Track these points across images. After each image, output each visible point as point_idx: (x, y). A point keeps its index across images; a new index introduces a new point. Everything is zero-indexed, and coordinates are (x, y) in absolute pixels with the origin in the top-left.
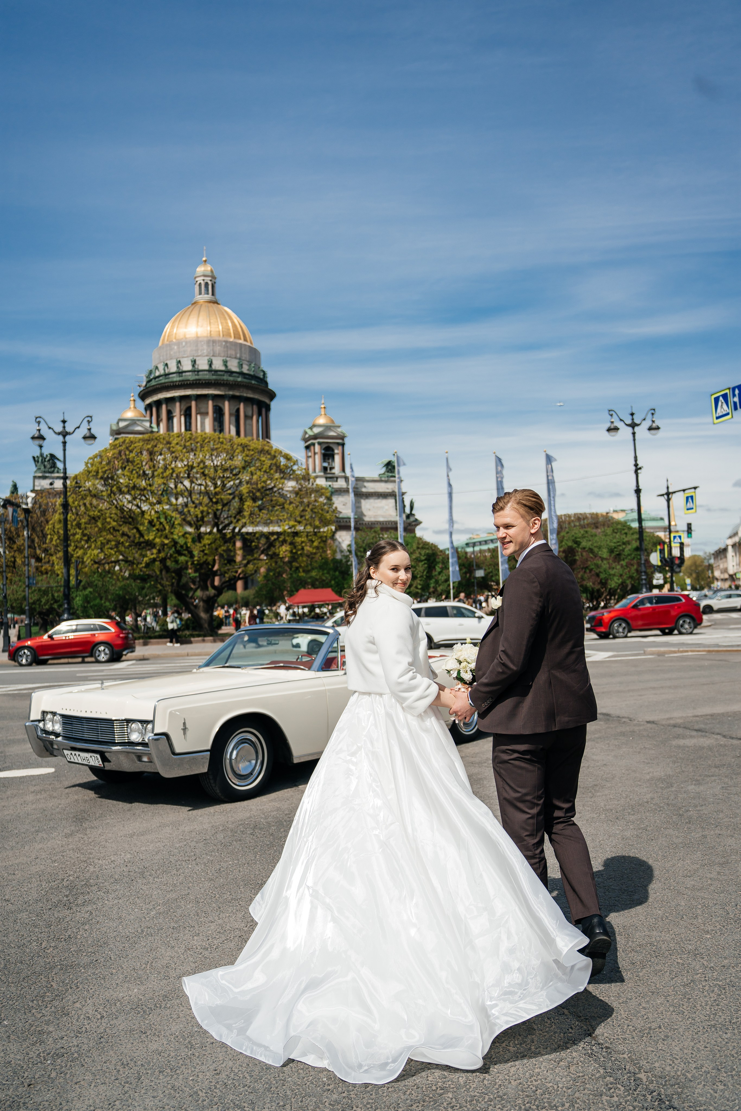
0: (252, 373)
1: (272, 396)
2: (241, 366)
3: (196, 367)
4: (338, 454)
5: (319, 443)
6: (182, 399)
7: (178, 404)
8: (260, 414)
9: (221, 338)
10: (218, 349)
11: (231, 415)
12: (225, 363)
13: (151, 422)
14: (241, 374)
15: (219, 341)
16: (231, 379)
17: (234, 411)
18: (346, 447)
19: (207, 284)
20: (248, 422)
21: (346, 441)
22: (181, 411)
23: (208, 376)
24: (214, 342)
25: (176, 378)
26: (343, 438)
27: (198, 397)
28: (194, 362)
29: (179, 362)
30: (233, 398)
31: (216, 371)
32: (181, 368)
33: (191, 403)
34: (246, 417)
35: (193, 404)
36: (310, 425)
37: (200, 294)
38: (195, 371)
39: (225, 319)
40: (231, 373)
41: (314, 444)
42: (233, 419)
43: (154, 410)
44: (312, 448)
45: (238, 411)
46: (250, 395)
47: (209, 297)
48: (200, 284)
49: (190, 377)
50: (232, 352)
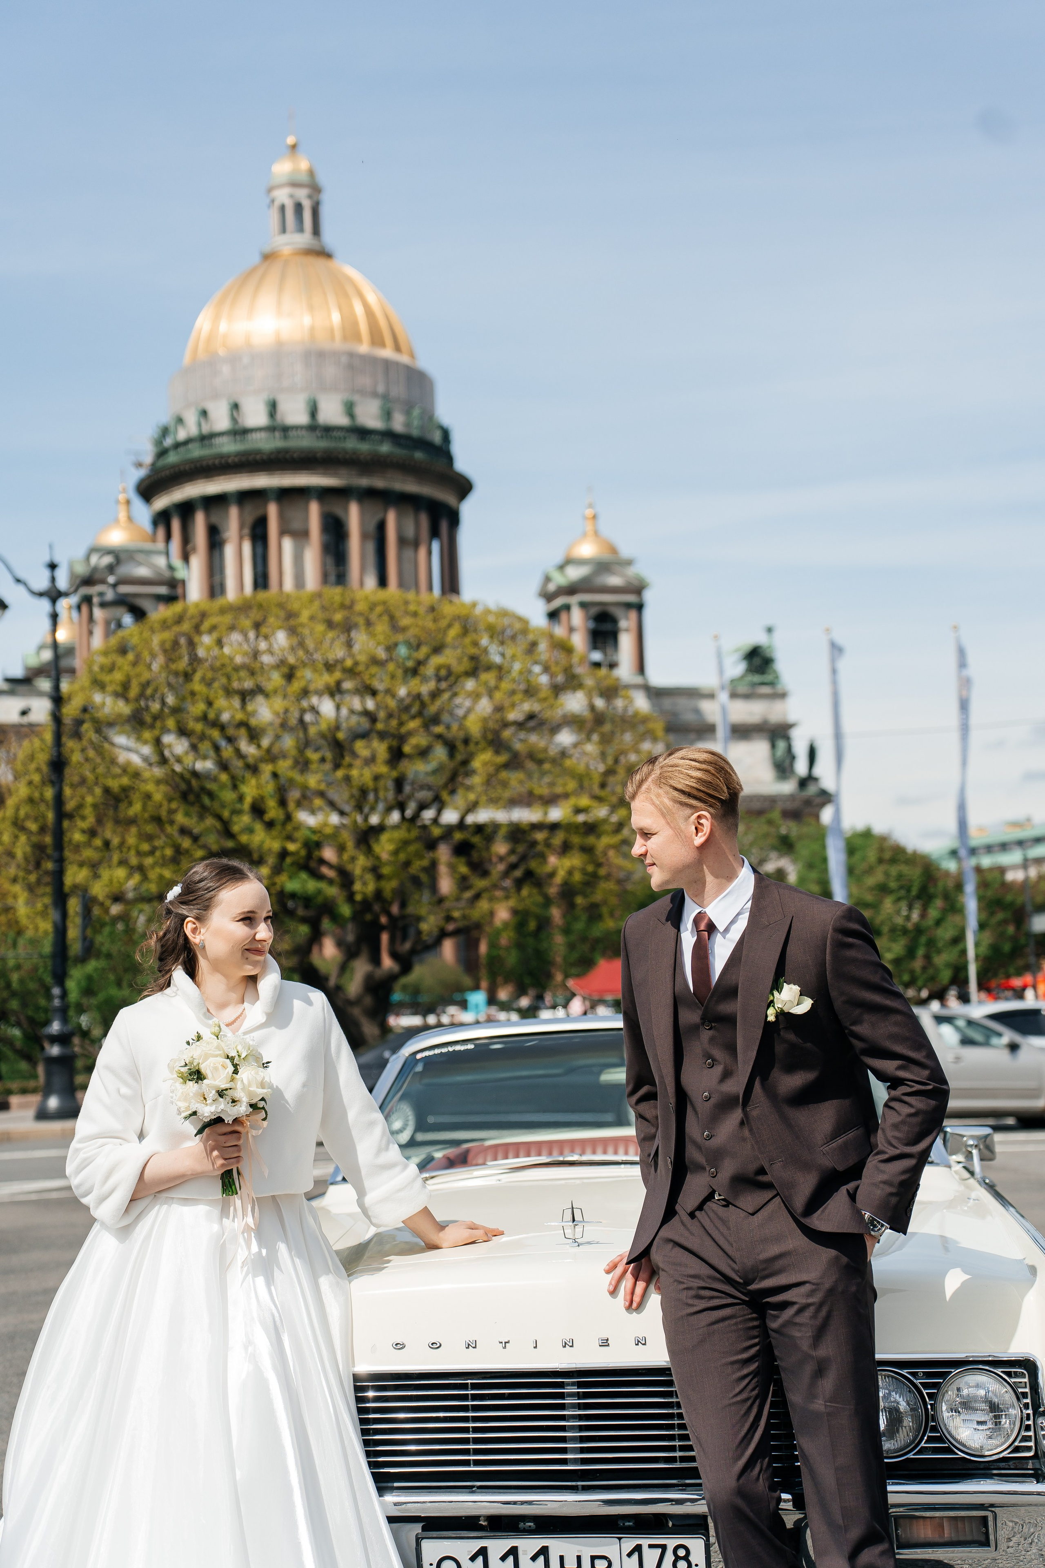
0: (415, 433)
1: (464, 487)
2: (387, 415)
3: (279, 417)
4: (627, 630)
5: (583, 605)
6: (245, 497)
7: (234, 512)
8: (435, 533)
9: (338, 344)
10: (331, 372)
11: (364, 536)
12: (350, 409)
13: (167, 554)
14: (389, 435)
15: (335, 354)
16: (364, 447)
17: (372, 527)
19: (299, 207)
20: (409, 553)
22: (241, 527)
23: (307, 442)
24: (321, 355)
25: (228, 447)
26: (638, 589)
27: (285, 495)
28: (273, 407)
29: (236, 406)
30: (369, 495)
31: (328, 430)
32: (240, 421)
33: (265, 507)
34: (402, 541)
35: (272, 510)
36: (559, 559)
37: (284, 230)
38: (276, 428)
39: (346, 295)
40: (363, 433)
41: (567, 608)
42: (371, 547)
43: (176, 525)
44: (564, 616)
45: (381, 527)
46: (410, 486)
47: (305, 239)
48: (283, 208)
49: (265, 443)
50: (365, 381)
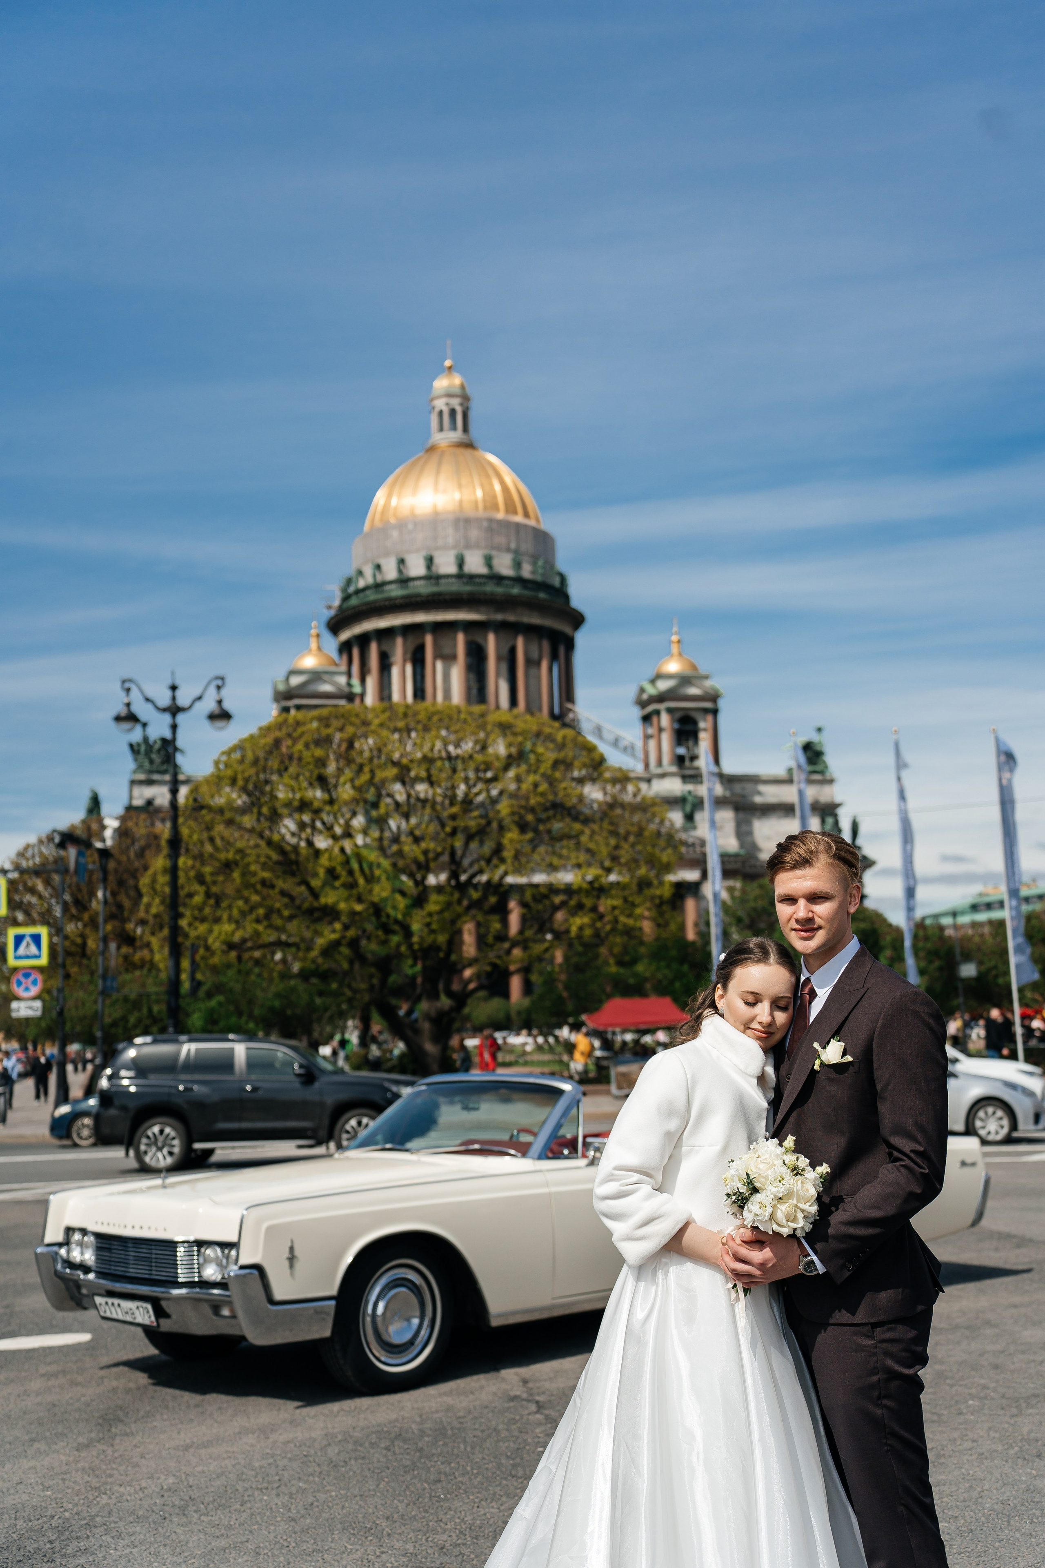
0: (539, 578)
1: (577, 620)
2: (518, 565)
3: (434, 569)
4: (705, 730)
5: (670, 711)
6: (408, 630)
7: (399, 641)
8: (554, 657)
9: (481, 513)
10: (475, 534)
11: (499, 658)
12: (488, 561)
13: (349, 674)
14: (519, 580)
15: (478, 520)
16: (499, 590)
17: (505, 651)
18: (722, 718)
19: (453, 412)
20: (533, 671)
21: (722, 704)
22: (405, 652)
23: (455, 587)
24: (467, 521)
25: (395, 592)
26: (714, 697)
27: (438, 628)
28: (430, 561)
29: (402, 561)
30: (503, 628)
31: (472, 577)
32: (405, 571)
33: (423, 638)
34: (529, 662)
35: (429, 639)
36: (651, 674)
37: (441, 429)
38: (432, 577)
39: (488, 477)
40: (498, 579)
41: (657, 713)
42: (504, 667)
43: (356, 652)
44: (655, 719)
45: (513, 651)
46: (535, 620)
47: (457, 435)
48: (441, 413)
49: (423, 589)
50: (501, 540)
